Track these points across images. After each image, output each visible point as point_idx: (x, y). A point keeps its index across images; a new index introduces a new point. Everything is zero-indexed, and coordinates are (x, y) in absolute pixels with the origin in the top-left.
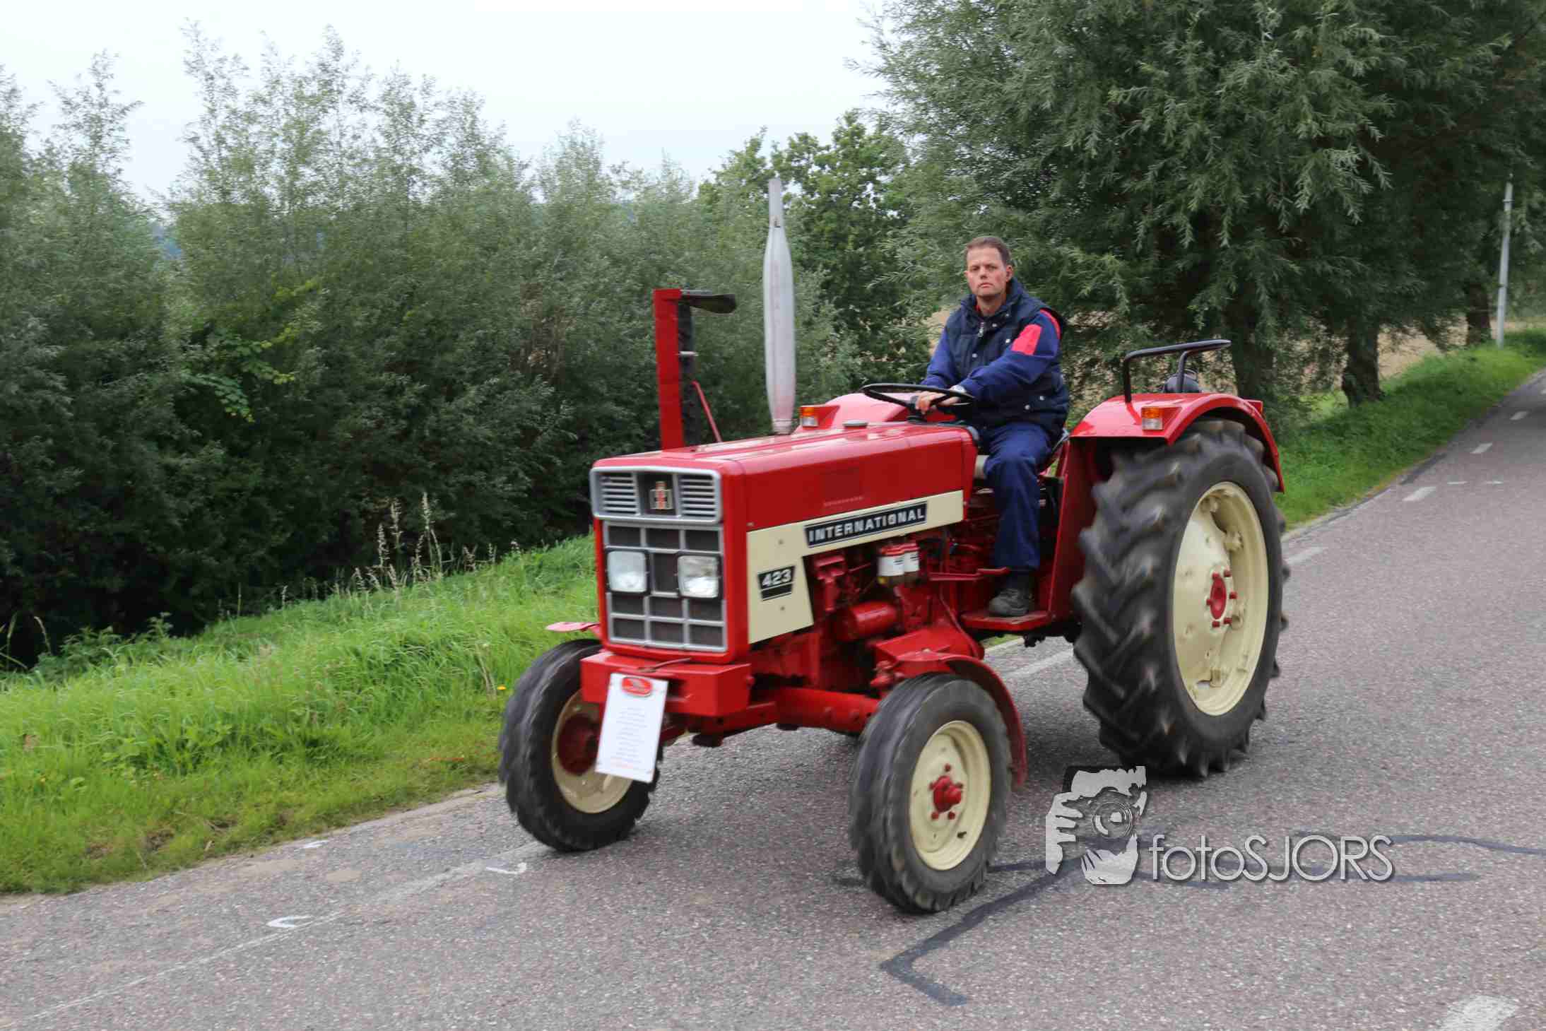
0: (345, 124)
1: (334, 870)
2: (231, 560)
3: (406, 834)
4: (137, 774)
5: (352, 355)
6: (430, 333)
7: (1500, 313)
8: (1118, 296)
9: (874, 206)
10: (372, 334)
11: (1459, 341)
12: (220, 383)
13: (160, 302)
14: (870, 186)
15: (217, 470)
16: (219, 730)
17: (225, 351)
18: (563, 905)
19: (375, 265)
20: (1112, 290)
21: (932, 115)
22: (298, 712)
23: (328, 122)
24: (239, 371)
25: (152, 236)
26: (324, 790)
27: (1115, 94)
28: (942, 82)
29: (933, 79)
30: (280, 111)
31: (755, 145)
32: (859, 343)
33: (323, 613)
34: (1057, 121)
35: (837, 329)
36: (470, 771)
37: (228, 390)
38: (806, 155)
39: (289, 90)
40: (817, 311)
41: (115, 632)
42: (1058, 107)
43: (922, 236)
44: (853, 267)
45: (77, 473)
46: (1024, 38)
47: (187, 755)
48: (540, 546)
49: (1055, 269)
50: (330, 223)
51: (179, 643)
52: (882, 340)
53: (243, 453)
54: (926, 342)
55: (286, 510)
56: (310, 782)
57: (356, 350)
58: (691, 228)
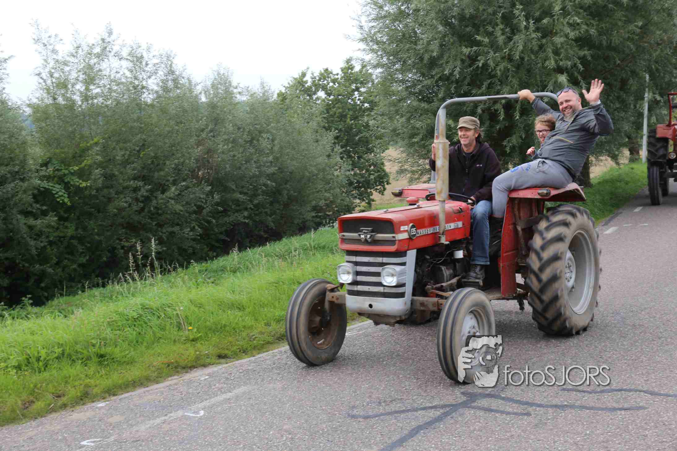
0: (112, 66)
1: (112, 416)
2: (60, 270)
3: (146, 398)
4: (17, 373)
5: (117, 173)
6: (153, 162)
7: (645, 147)
9: (358, 102)
10: (126, 163)
11: (626, 160)
12: (54, 187)
13: (25, 149)
15: (53, 227)
16: (56, 351)
17: (56, 172)
18: (221, 430)
19: (126, 131)
21: (384, 60)
22: (94, 341)
23: (104, 65)
24: (63, 181)
26: (107, 378)
27: (466, 50)
28: (389, 44)
29: (385, 43)
30: (81, 60)
31: (304, 75)
32: (352, 165)
33: (104, 294)
34: (441, 62)
35: (342, 158)
36: (176, 367)
37: (58, 190)
38: (327, 78)
39: (86, 49)
40: (333, 150)
41: (5, 305)
42: (441, 56)
43: (381, 115)
44: (349, 130)
46: (425, 24)
47: (41, 364)
48: (206, 260)
50: (105, 112)
51: (36, 309)
52: (363, 163)
53: (66, 219)
54: (383, 164)
55: (86, 246)
56: (100, 375)
57: (118, 171)
58: (273, 113)
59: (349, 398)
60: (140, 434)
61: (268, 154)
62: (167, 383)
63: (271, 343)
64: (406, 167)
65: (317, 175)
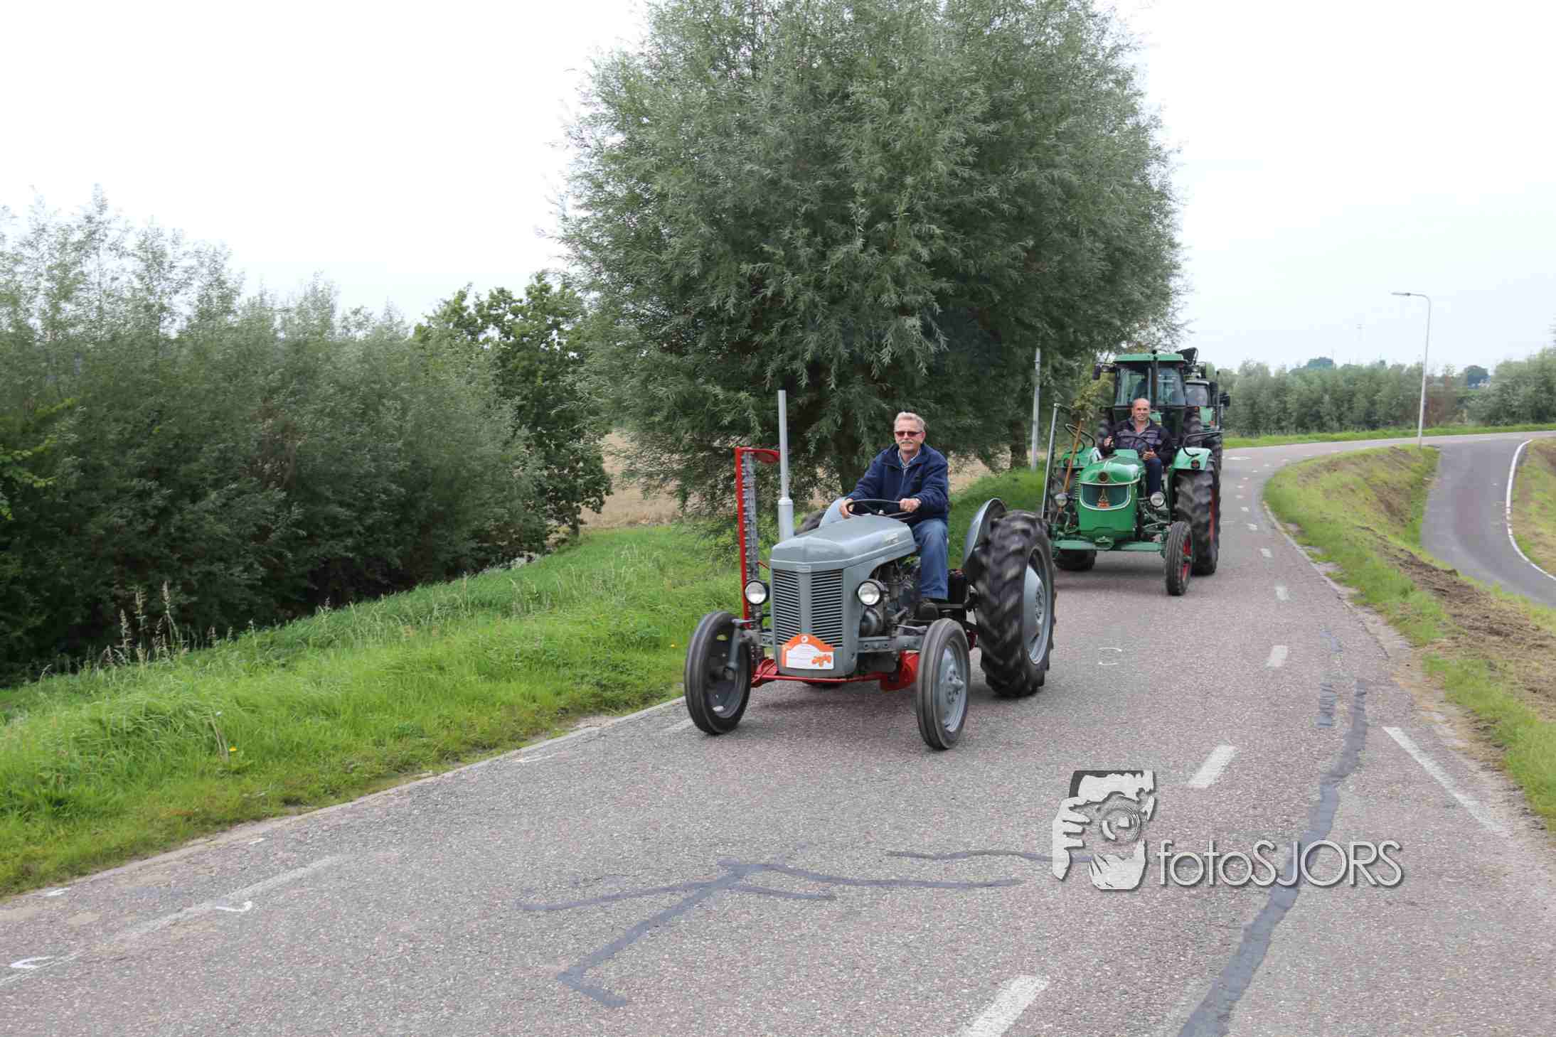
0: (105, 267)
1: (75, 914)
3: (143, 880)
5: (106, 463)
6: (176, 445)
7: (1034, 445)
8: (752, 425)
9: (558, 348)
10: (125, 445)
11: (1006, 465)
14: (555, 332)
18: (284, 937)
19: (128, 388)
20: (747, 420)
21: (604, 277)
22: (46, 775)
23: (89, 266)
26: (68, 844)
27: (746, 268)
28: (613, 251)
29: (606, 248)
30: (44, 255)
31: (462, 296)
32: (545, 458)
33: (75, 686)
34: (703, 287)
35: (528, 447)
36: (203, 822)
38: (503, 305)
39: (55, 237)
42: (703, 275)
43: (596, 373)
44: (540, 397)
46: (677, 220)
48: (273, 625)
49: (702, 403)
50: (88, 351)
52: (564, 456)
54: (599, 458)
55: (42, 596)
56: (55, 837)
57: (109, 459)
58: (406, 361)
59: (521, 874)
60: (127, 946)
61: (392, 436)
62: (184, 852)
63: (383, 777)
64: (638, 465)
65: (481, 475)
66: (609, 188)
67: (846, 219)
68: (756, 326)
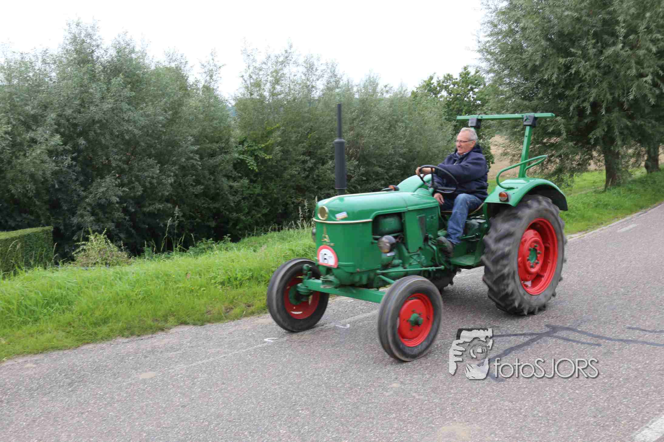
0: (292, 71)
4: (222, 287)
5: (291, 150)
6: (317, 142)
8: (562, 132)
9: (472, 100)
10: (298, 142)
12: (248, 158)
13: (229, 131)
14: (471, 92)
15: (246, 187)
16: (248, 274)
17: (250, 148)
18: (362, 339)
19: (299, 119)
20: (560, 130)
21: (496, 66)
23: (286, 71)
24: (254, 154)
25: (227, 109)
27: (562, 60)
28: (500, 55)
29: (497, 54)
30: (270, 67)
31: (431, 78)
33: (279, 236)
34: (541, 69)
37: (250, 161)
38: (449, 81)
39: (273, 59)
41: (213, 240)
42: (541, 65)
45: (202, 187)
46: (530, 40)
47: (238, 282)
50: (285, 104)
51: (233, 245)
53: (254, 182)
54: (489, 148)
55: (268, 201)
57: (292, 148)
58: (407, 107)
61: (401, 138)
64: (508, 150)
65: (437, 155)
66: (499, 27)
67: (614, 34)
68: (566, 87)
